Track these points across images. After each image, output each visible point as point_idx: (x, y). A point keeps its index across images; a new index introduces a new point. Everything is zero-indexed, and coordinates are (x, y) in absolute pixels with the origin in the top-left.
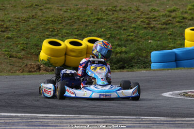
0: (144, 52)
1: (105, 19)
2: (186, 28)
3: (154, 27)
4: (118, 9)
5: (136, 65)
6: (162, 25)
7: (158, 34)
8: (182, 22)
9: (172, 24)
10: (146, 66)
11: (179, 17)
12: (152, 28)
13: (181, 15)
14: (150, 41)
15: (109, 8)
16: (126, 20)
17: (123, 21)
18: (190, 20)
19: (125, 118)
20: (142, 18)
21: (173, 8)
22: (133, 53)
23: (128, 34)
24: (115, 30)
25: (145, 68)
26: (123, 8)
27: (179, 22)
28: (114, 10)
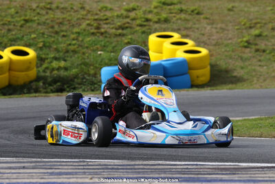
0: (92, 67)
1: (35, 21)
2: (150, 33)
3: (106, 32)
4: (54, 6)
5: (79, 86)
6: (116, 29)
7: (111, 43)
8: (145, 26)
9: (131, 28)
10: (95, 88)
11: (141, 18)
12: (102, 34)
13: (143, 16)
14: (99, 53)
15: (41, 5)
16: (66, 23)
17: (61, 23)
18: (156, 22)
19: (63, 162)
20: (88, 20)
21: (132, 5)
22: (76, 70)
23: (69, 42)
24: (50, 36)
25: (93, 90)
26: (62, 6)
27: (141, 25)
28: (48, 9)
